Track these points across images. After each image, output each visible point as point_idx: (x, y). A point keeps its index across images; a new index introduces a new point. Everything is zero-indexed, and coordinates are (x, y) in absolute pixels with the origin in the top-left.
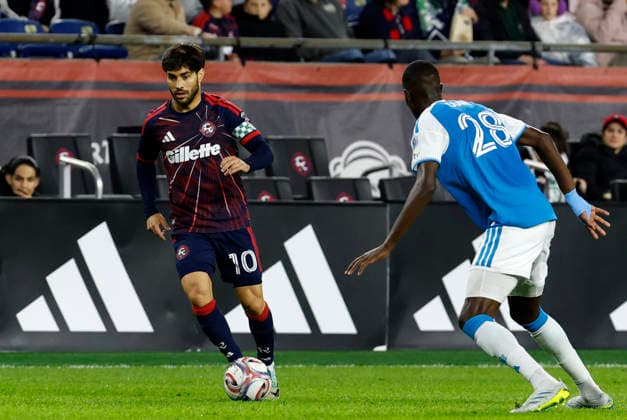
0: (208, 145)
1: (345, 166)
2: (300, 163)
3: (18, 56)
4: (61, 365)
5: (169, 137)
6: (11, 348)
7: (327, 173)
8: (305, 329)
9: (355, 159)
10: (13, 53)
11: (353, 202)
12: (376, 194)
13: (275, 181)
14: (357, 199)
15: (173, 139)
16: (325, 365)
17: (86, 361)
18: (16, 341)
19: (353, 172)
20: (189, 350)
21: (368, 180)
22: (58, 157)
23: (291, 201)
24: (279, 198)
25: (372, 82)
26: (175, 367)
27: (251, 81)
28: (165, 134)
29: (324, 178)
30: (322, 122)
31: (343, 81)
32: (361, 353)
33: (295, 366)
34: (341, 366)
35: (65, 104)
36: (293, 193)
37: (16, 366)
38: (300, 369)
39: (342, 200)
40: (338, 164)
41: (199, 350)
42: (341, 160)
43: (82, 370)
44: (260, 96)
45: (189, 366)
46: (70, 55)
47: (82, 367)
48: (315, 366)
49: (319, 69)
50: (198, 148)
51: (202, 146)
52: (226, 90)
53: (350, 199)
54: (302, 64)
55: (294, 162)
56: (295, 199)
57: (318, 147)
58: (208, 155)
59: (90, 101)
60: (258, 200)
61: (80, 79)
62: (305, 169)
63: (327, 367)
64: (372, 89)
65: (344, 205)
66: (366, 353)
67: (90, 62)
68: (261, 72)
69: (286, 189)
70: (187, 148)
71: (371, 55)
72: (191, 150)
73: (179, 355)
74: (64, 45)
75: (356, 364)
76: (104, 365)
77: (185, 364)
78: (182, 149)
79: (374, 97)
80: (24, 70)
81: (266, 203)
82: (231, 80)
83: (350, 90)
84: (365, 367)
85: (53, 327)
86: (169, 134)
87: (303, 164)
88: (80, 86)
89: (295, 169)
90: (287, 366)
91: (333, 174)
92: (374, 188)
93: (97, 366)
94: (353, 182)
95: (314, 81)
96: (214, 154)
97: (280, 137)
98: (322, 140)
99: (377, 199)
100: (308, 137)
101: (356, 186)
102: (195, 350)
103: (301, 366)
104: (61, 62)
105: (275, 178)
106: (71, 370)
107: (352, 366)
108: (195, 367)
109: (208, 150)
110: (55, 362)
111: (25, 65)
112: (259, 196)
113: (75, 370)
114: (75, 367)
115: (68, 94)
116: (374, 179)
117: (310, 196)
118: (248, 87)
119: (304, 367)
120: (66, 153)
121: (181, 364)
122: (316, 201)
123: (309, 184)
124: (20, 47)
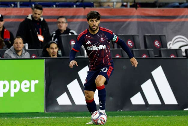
0: (102, 45)
1: (173, 44)
2: (157, 44)
3: (56, 7)
4: (72, 117)
5: (89, 42)
6: (55, 111)
7: (167, 47)
8: (159, 103)
9: (176, 42)
10: (54, 6)
11: (176, 57)
12: (184, 54)
13: (148, 51)
14: (178, 56)
15: (90, 43)
16: (166, 116)
17: (81, 116)
18: (57, 108)
19: (176, 46)
20: (118, 111)
21: (181, 50)
22: (71, 42)
23: (154, 57)
24: (149, 56)
25: (182, 14)
26: (113, 117)
27: (139, 14)
28: (88, 41)
29: (165, 49)
30: (165, 29)
31: (171, 14)
32: (180, 111)
33: (156, 116)
34: (172, 116)
35: (73, 24)
36: (154, 55)
37: (56, 117)
38: (157, 117)
39: (172, 57)
40: (170, 44)
41: (121, 111)
42: (171, 42)
43: (80, 119)
44: (142, 20)
45: (118, 117)
46: (75, 6)
47: (80, 117)
48: (163, 116)
49: (163, 10)
50: (99, 46)
51: (100, 46)
52: (130, 18)
53: (175, 57)
54: (157, 9)
55: (155, 43)
56: (155, 57)
57: (163, 38)
58: (102, 49)
59: (82, 22)
60: (142, 57)
61: (78, 15)
62: (159, 46)
63: (167, 116)
64: (182, 17)
65: (172, 58)
66: (181, 111)
67: (82, 9)
68: (143, 11)
69: (152, 53)
70: (95, 46)
71: (182, 5)
72: (96, 47)
73: (114, 112)
74: (72, 3)
75: (177, 115)
76: (88, 117)
77: (116, 116)
78: (93, 46)
79: (183, 20)
80: (58, 12)
81: (145, 58)
82: (132, 14)
83: (174, 17)
84: (180, 116)
85: (70, 103)
86: (89, 41)
87: (158, 44)
88: (78, 17)
89: (155, 46)
90: (153, 116)
91: (169, 47)
92: (183, 52)
93: (85, 117)
94: (176, 50)
95: (161, 14)
96: (104, 48)
97: (150, 35)
98: (164, 36)
99: (184, 56)
100: (159, 34)
101: (176, 52)
102: (120, 111)
103: (158, 116)
104: (71, 9)
105: (148, 49)
106: (76, 118)
107: (176, 116)
108: (120, 117)
109: (102, 47)
110: (71, 116)
111: (59, 10)
112: (142, 56)
113: (77, 119)
114: (77, 117)
115: (75, 20)
116: (183, 49)
117: (160, 55)
118: (138, 17)
119: (159, 116)
120: (73, 41)
121: (115, 116)
122: (163, 57)
123: (160, 52)
124: (57, 4)
